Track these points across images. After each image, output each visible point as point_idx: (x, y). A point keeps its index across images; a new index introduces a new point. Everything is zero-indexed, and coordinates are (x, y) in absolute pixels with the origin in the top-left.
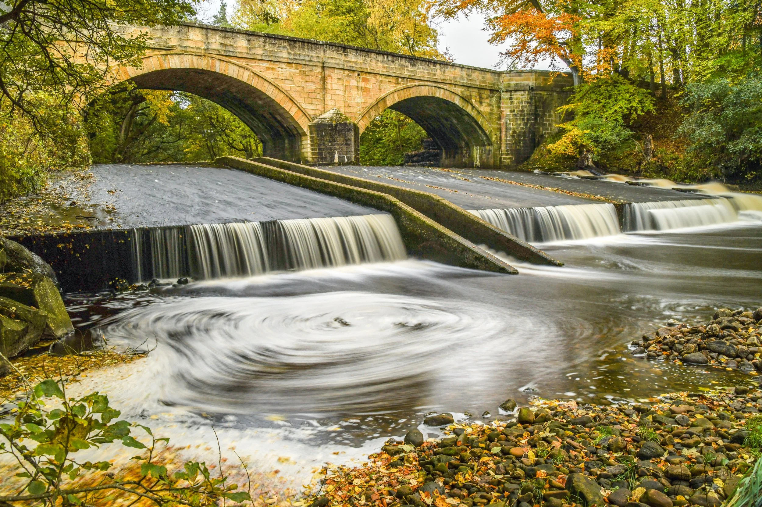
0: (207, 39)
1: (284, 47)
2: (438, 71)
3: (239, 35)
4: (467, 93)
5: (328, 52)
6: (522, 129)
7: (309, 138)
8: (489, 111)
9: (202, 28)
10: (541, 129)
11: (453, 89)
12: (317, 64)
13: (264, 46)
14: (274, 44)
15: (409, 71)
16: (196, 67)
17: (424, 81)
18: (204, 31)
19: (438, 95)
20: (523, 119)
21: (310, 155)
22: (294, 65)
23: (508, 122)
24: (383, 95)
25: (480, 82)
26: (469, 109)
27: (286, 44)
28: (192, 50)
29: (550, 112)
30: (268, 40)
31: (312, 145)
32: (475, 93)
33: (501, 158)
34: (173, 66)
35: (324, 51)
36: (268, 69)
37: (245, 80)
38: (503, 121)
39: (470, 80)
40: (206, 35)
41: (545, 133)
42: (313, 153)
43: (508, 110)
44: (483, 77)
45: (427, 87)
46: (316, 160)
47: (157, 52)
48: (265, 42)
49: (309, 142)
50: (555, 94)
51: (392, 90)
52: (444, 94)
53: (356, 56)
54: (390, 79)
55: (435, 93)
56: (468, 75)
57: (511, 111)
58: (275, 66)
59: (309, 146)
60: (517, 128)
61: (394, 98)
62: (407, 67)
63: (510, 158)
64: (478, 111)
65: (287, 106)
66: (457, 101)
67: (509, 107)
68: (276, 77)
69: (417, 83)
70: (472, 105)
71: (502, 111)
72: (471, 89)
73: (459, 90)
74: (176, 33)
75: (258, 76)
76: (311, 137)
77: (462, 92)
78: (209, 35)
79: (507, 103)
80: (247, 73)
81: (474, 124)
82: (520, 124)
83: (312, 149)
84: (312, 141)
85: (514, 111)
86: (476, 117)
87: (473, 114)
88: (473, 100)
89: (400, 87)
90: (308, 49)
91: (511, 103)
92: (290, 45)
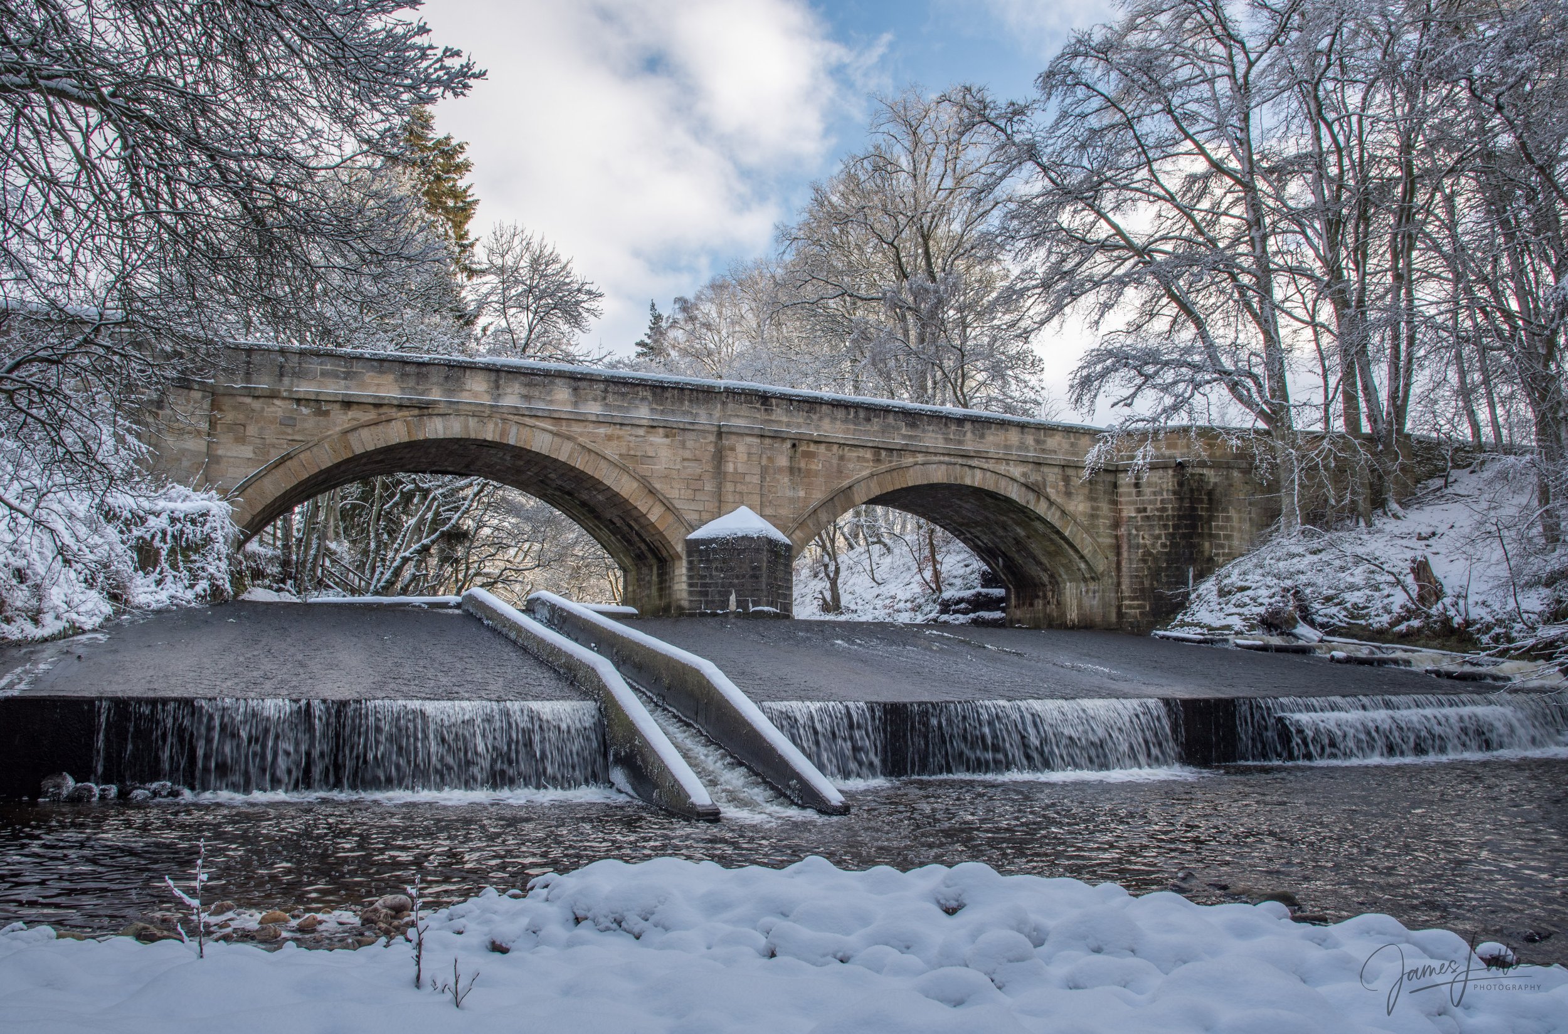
0: (498, 388)
1: (643, 399)
2: (969, 435)
3: (557, 381)
4: (1034, 477)
5: (730, 405)
6: (1164, 546)
7: (684, 563)
8: (1089, 511)
9: (490, 370)
10: (1207, 544)
11: (1002, 468)
12: (707, 428)
13: (604, 398)
14: (623, 394)
15: (904, 437)
16: (473, 436)
17: (936, 454)
18: (493, 376)
19: (968, 482)
20: (1165, 526)
21: (685, 595)
22: (661, 431)
23: (1134, 532)
24: (845, 483)
25: (1067, 453)
26: (1041, 508)
27: (648, 394)
28: (468, 408)
29: (1225, 510)
30: (611, 388)
31: (690, 577)
32: (1052, 475)
33: (1119, 607)
34: (431, 435)
35: (724, 403)
36: (609, 438)
37: (563, 458)
38: (1123, 531)
39: (1043, 451)
40: (496, 381)
41: (1217, 555)
42: (691, 593)
43: (1132, 508)
44: (1072, 445)
45: (944, 467)
46: (694, 605)
47: (405, 413)
48: (606, 391)
49: (684, 571)
50: (1236, 474)
51: (866, 473)
52: (984, 479)
53: (788, 411)
54: (861, 453)
55: (962, 478)
56: (1037, 441)
57: (1139, 511)
58: (625, 432)
59: (684, 578)
60: (1153, 545)
61: (869, 487)
62: (899, 429)
63: (1139, 607)
64: (1063, 512)
65: (642, 504)
66: (1014, 493)
67: (1135, 503)
68: (624, 451)
69: (920, 458)
70: (1048, 499)
71: (1120, 510)
72: (1045, 469)
73: (1017, 471)
74: (441, 380)
75: (590, 451)
76: (690, 562)
77: (1024, 475)
78: (502, 382)
79: (1130, 494)
80: (568, 446)
81: (1055, 537)
82: (1159, 537)
83: (690, 585)
84: (690, 569)
85: (1145, 510)
86: (1058, 524)
87: (1053, 517)
88: (1050, 491)
89: (883, 467)
90: (691, 401)
91: (1139, 494)
92: (654, 394)
